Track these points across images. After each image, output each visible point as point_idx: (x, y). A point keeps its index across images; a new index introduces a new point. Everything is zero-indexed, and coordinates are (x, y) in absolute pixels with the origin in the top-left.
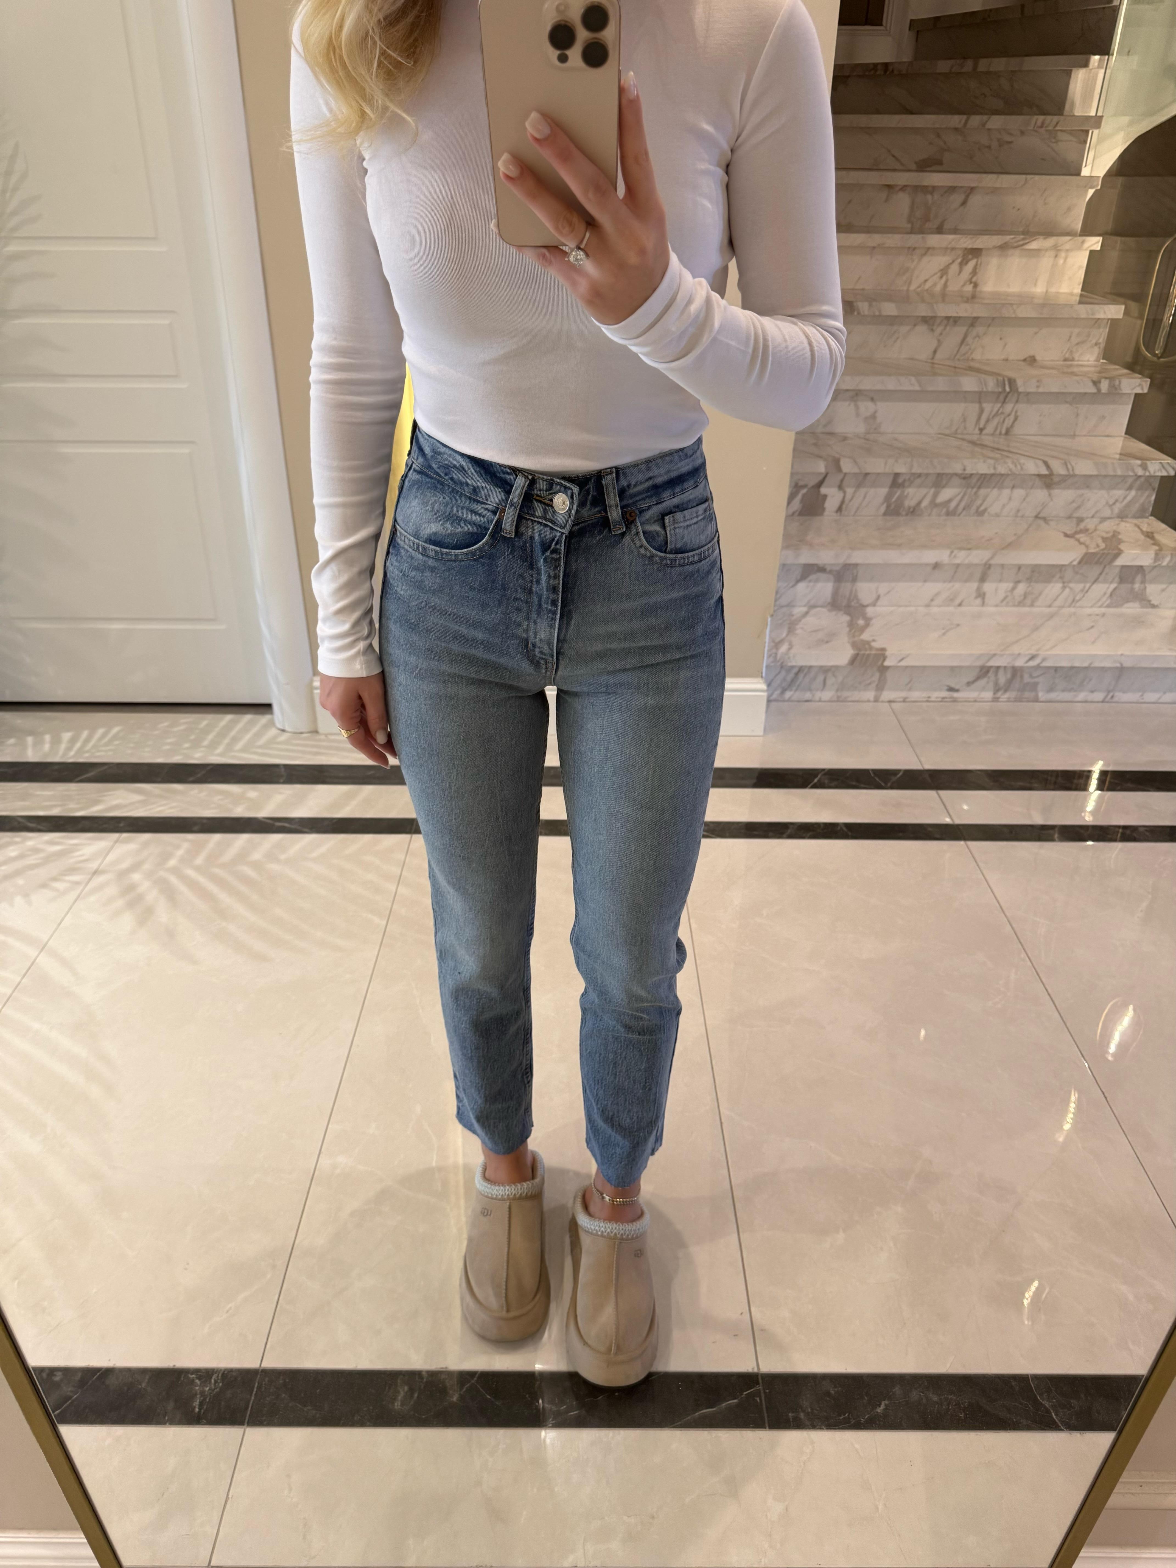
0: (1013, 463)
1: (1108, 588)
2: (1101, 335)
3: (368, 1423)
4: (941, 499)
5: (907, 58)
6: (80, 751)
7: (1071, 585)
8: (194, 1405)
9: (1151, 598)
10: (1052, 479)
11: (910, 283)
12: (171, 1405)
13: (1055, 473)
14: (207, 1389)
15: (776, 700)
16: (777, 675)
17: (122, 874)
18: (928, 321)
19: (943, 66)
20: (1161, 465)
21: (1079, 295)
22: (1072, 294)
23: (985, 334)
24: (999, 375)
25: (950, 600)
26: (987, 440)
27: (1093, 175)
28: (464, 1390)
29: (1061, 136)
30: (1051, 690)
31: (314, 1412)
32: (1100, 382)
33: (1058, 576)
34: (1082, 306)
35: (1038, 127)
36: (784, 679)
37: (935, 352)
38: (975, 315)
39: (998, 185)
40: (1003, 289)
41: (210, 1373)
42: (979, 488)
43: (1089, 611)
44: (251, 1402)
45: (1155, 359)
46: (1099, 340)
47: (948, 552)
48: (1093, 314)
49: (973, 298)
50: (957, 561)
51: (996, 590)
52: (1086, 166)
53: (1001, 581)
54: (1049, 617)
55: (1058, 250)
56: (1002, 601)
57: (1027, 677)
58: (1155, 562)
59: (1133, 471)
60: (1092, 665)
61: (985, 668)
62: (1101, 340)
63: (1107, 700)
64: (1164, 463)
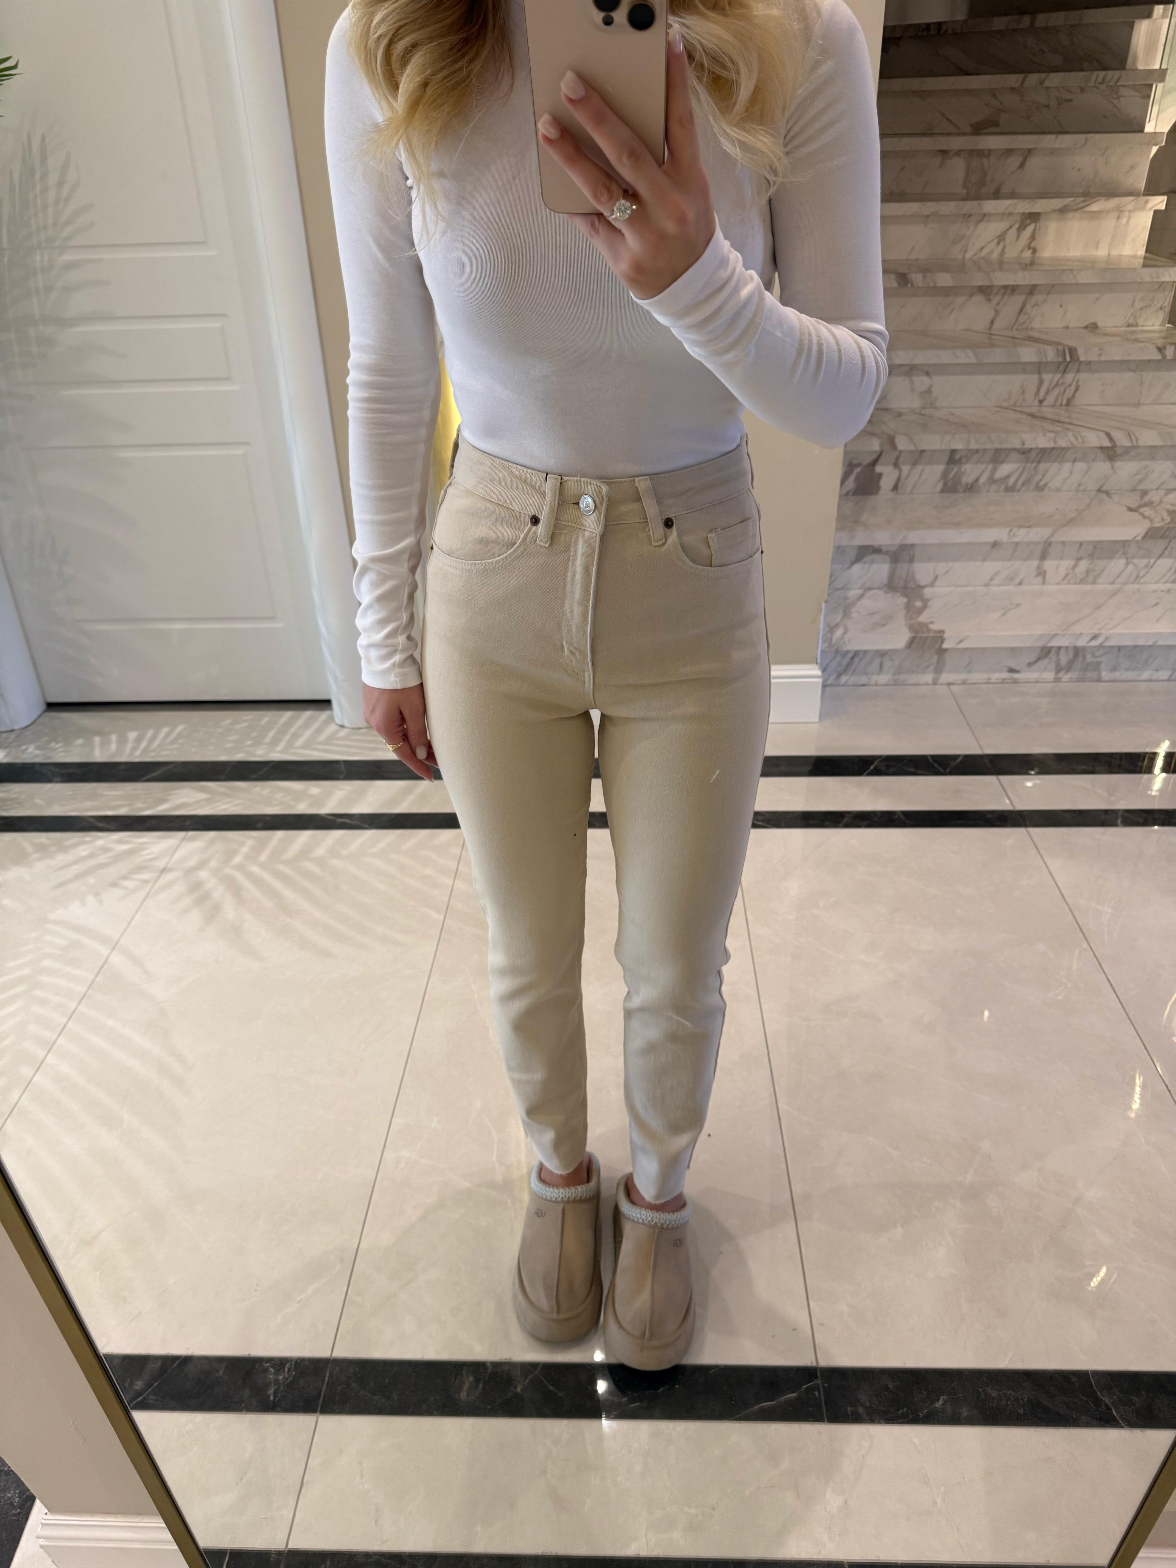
0: (1074, 435)
2: (1166, 299)
3: (435, 1413)
4: (999, 474)
5: (961, 16)
6: (146, 750)
7: (1135, 561)
8: (269, 1393)
10: (1115, 451)
11: (965, 252)
12: (247, 1393)
13: (1118, 444)
14: (281, 1377)
15: (831, 685)
16: (831, 661)
17: (189, 872)
18: (985, 291)
19: (999, 23)
21: (1143, 256)
22: (1135, 257)
23: (1044, 301)
24: (1059, 344)
25: (1010, 579)
26: (1047, 412)
27: (1157, 131)
28: (527, 1381)
29: (1123, 91)
30: (1114, 669)
31: (383, 1400)
32: (1165, 348)
33: (1121, 552)
34: (1145, 269)
35: (1099, 83)
36: (840, 664)
37: (992, 322)
38: (1033, 282)
39: (1057, 146)
40: (1063, 254)
41: (284, 1362)
42: (1039, 462)
43: (1153, 587)
44: (323, 1390)
46: (1164, 303)
47: (1007, 530)
48: (1158, 277)
49: (1031, 264)
50: (1016, 540)
52: (1149, 121)
53: (1062, 559)
54: (1114, 594)
55: (1121, 211)
56: (1063, 579)
57: (1088, 656)
60: (1157, 644)
61: (1046, 649)
62: (1166, 304)
63: (1173, 678)
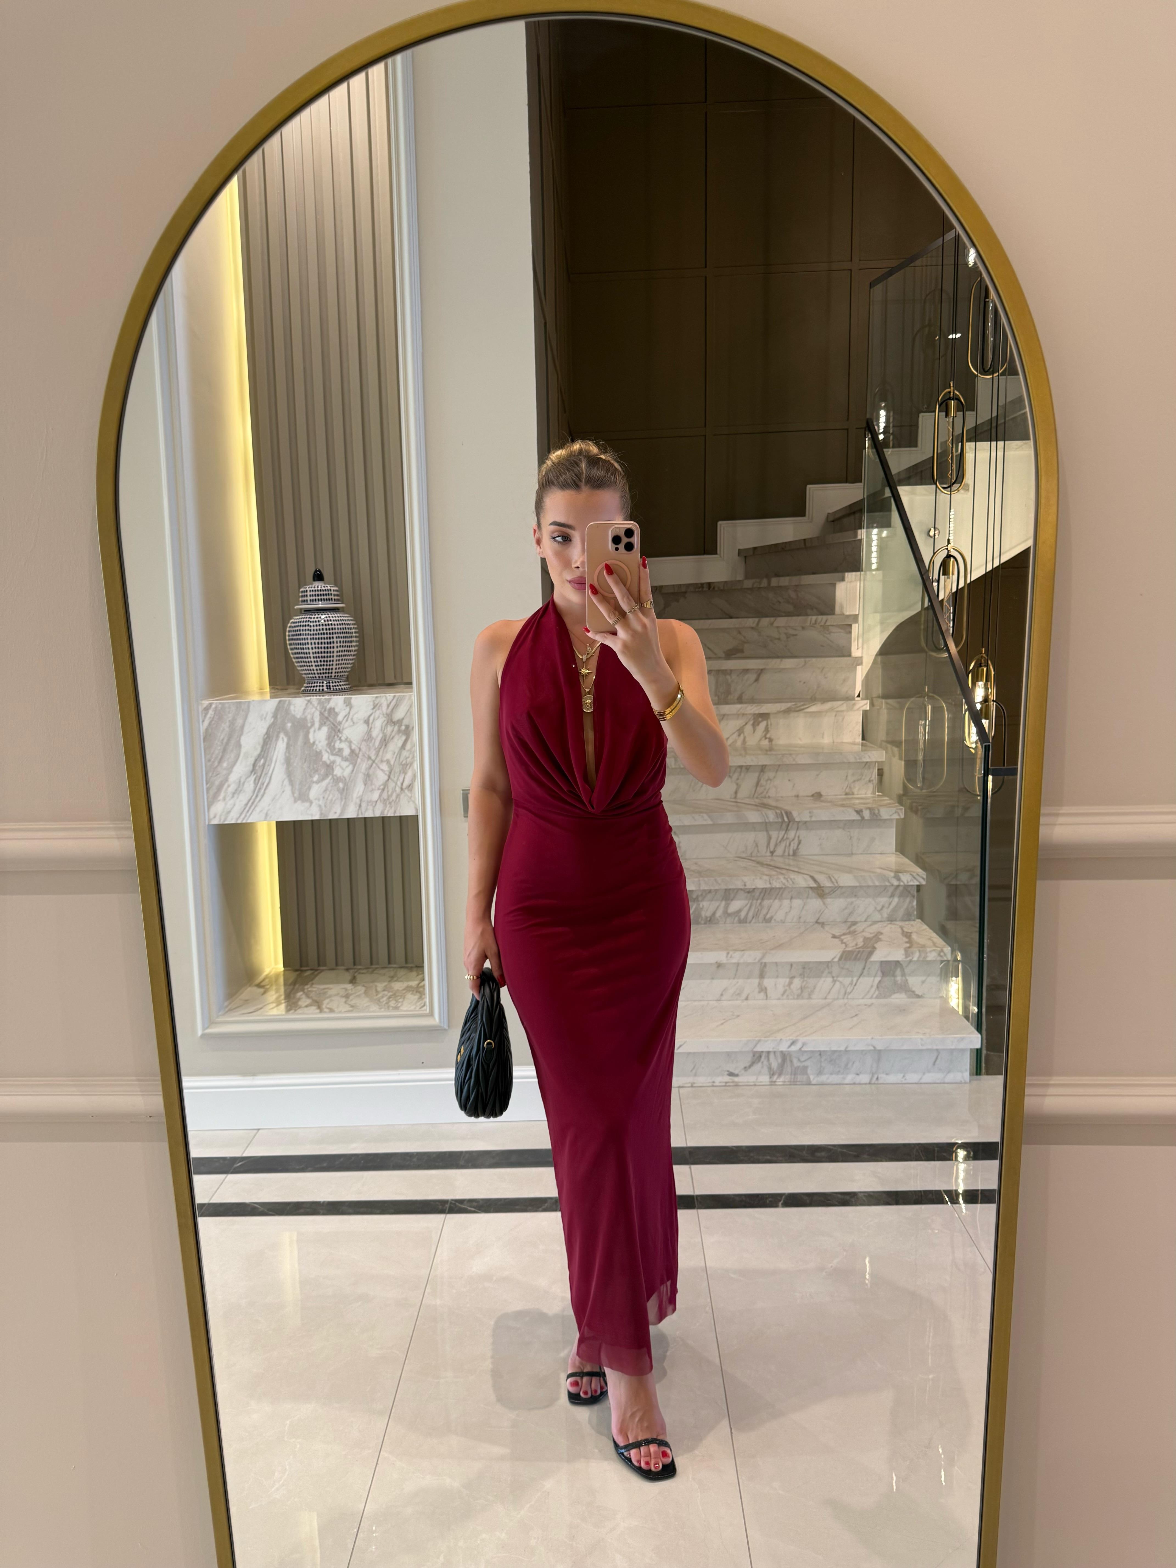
0: (785, 878)
1: (873, 981)
2: (872, 774)
4: (731, 910)
5: (738, 577)
7: (840, 979)
9: (914, 989)
10: (823, 891)
13: (822, 885)
20: (911, 877)
21: (859, 743)
22: (854, 744)
23: (774, 777)
24: (778, 808)
25: (738, 994)
26: (775, 860)
27: (864, 657)
29: (833, 629)
30: (820, 1073)
32: (862, 812)
33: (826, 971)
35: (813, 624)
37: (735, 792)
38: (766, 763)
39: (782, 666)
40: (793, 742)
42: (762, 899)
43: (861, 1001)
45: (918, 791)
46: (871, 777)
47: (726, 953)
48: (860, 759)
49: (767, 750)
50: (735, 961)
51: (775, 985)
53: (777, 977)
54: (823, 1007)
55: (837, 711)
56: (783, 995)
57: (795, 1061)
58: (906, 957)
59: (889, 881)
60: (849, 1049)
61: (754, 1053)
62: (873, 778)
63: (873, 1082)
64: (915, 874)
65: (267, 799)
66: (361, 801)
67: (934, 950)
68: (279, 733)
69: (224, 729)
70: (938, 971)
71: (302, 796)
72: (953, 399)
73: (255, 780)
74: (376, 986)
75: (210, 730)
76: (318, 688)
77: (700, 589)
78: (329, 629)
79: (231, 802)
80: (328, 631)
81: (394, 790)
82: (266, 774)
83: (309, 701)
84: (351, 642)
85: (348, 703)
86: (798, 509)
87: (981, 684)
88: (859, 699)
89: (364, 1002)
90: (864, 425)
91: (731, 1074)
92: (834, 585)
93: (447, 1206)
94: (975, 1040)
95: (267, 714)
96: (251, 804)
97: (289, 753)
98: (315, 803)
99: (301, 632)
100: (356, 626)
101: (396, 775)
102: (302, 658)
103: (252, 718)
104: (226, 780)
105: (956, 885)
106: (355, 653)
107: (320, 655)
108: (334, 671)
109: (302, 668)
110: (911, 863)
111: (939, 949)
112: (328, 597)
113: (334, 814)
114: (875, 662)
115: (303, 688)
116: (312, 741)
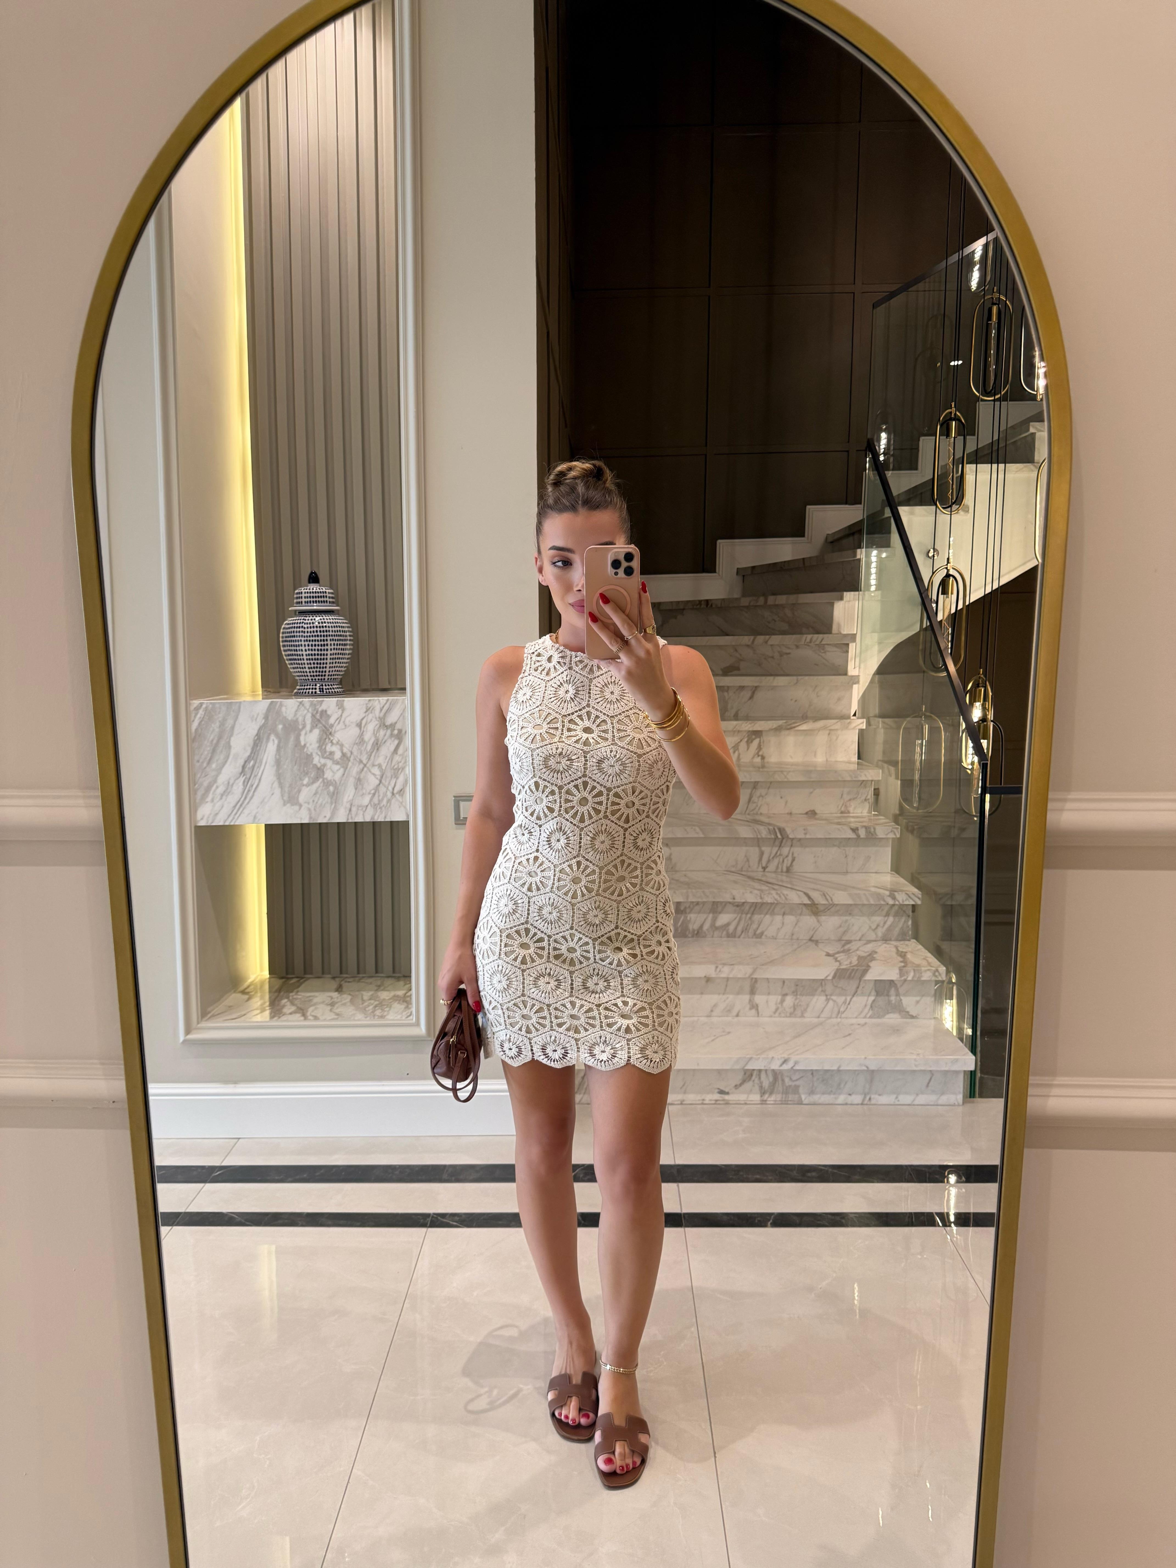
0: (776, 893)
1: (867, 1000)
2: (867, 793)
4: (720, 922)
7: (834, 998)
9: (908, 1010)
10: (817, 908)
13: (816, 902)
20: (907, 896)
21: (855, 762)
22: (849, 762)
23: (766, 794)
24: (773, 825)
25: (728, 1011)
26: (770, 876)
27: (860, 676)
29: (831, 647)
30: (812, 1092)
32: (857, 829)
33: (820, 989)
35: (808, 642)
38: (755, 779)
40: (785, 760)
42: (752, 914)
43: (854, 1021)
45: (915, 811)
46: (867, 796)
47: (714, 967)
49: (759, 767)
50: (725, 975)
51: (767, 1002)
53: (769, 994)
54: (815, 1026)
55: (832, 730)
56: (775, 1013)
57: (787, 1080)
58: (901, 976)
59: (884, 900)
60: (841, 1068)
61: (746, 1072)
62: (869, 797)
63: (866, 1102)
64: (910, 894)
65: (256, 800)
66: (351, 805)
67: (929, 970)
68: (270, 734)
69: (214, 730)
70: (933, 992)
71: (292, 799)
72: (954, 419)
73: (244, 782)
74: (362, 995)
75: (200, 730)
76: (311, 691)
77: (698, 607)
78: (323, 631)
79: (219, 804)
80: (322, 634)
81: (385, 795)
82: (256, 776)
83: (301, 703)
84: (345, 645)
85: (341, 706)
86: (798, 530)
87: (978, 705)
88: (854, 717)
89: (349, 1010)
90: (865, 445)
91: (722, 1092)
92: (832, 605)
93: (429, 1220)
94: (968, 1061)
95: (258, 714)
96: (239, 806)
97: (279, 755)
98: (305, 806)
99: (295, 634)
100: (350, 629)
101: (388, 780)
102: (296, 660)
103: (243, 718)
104: (215, 781)
105: (952, 905)
106: (349, 656)
107: (313, 657)
108: (327, 674)
109: (295, 670)
110: (906, 882)
111: (934, 969)
112: (322, 599)
113: (324, 817)
114: (872, 682)
115: (295, 691)
116: (303, 743)
